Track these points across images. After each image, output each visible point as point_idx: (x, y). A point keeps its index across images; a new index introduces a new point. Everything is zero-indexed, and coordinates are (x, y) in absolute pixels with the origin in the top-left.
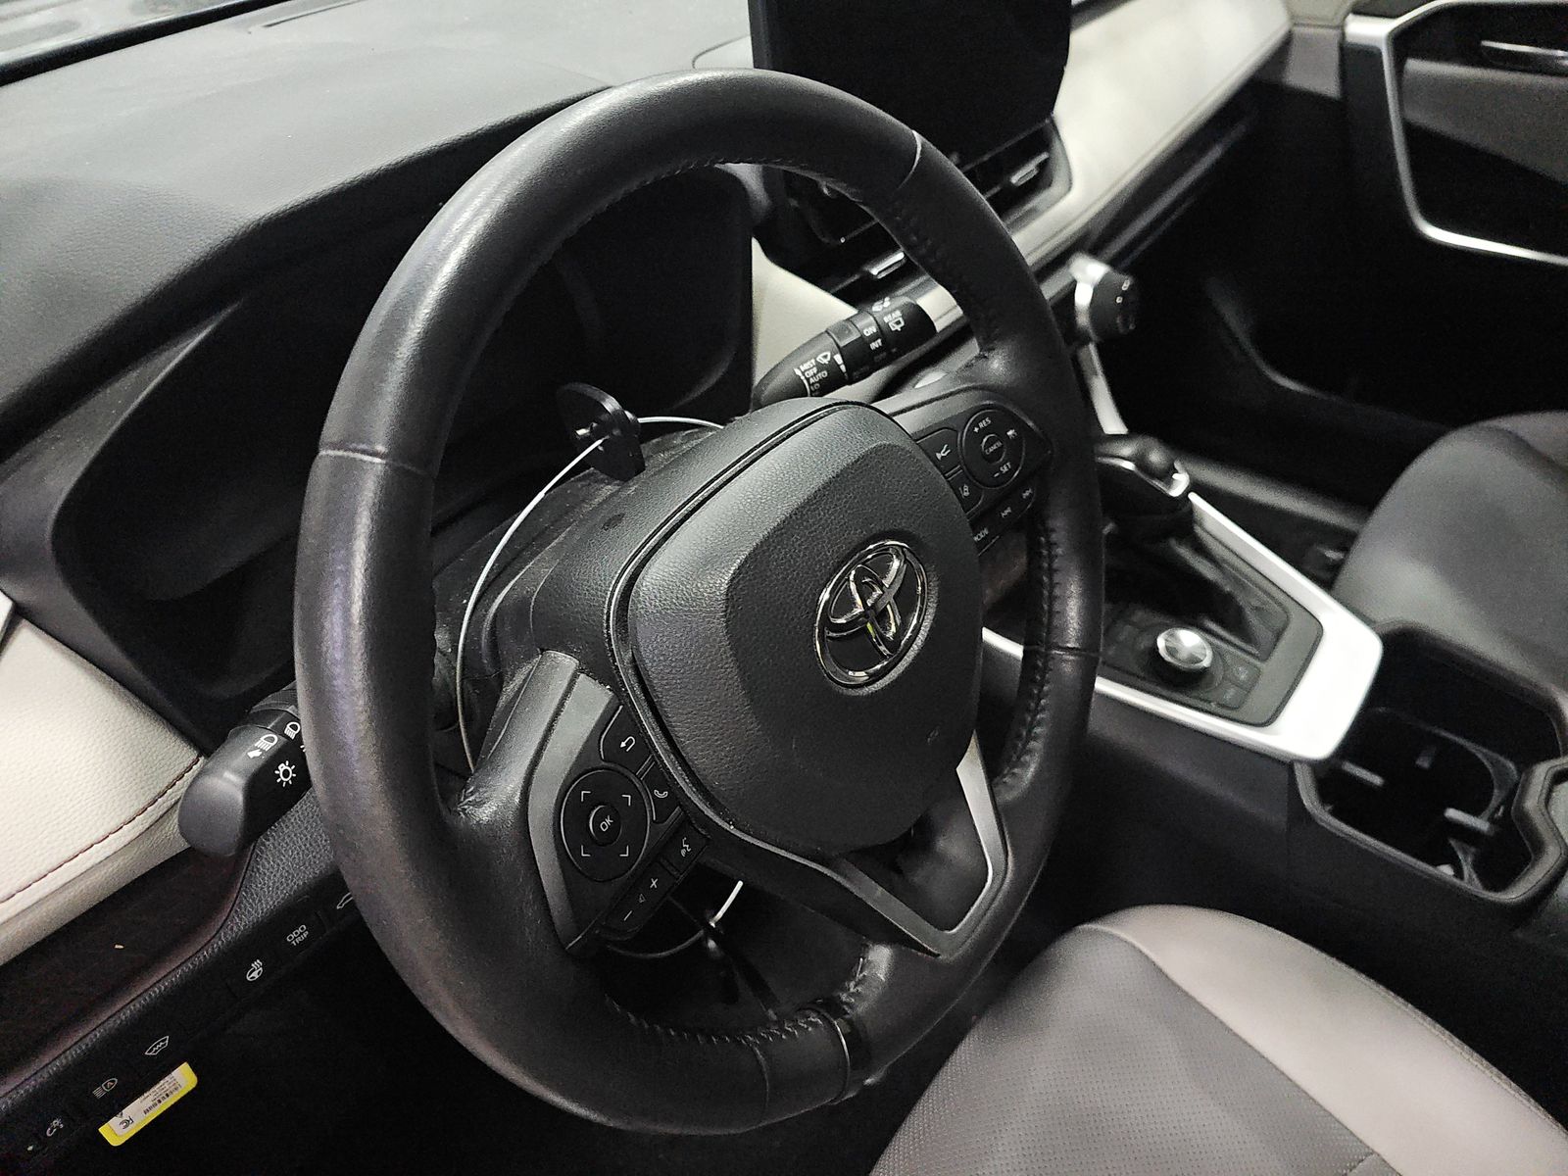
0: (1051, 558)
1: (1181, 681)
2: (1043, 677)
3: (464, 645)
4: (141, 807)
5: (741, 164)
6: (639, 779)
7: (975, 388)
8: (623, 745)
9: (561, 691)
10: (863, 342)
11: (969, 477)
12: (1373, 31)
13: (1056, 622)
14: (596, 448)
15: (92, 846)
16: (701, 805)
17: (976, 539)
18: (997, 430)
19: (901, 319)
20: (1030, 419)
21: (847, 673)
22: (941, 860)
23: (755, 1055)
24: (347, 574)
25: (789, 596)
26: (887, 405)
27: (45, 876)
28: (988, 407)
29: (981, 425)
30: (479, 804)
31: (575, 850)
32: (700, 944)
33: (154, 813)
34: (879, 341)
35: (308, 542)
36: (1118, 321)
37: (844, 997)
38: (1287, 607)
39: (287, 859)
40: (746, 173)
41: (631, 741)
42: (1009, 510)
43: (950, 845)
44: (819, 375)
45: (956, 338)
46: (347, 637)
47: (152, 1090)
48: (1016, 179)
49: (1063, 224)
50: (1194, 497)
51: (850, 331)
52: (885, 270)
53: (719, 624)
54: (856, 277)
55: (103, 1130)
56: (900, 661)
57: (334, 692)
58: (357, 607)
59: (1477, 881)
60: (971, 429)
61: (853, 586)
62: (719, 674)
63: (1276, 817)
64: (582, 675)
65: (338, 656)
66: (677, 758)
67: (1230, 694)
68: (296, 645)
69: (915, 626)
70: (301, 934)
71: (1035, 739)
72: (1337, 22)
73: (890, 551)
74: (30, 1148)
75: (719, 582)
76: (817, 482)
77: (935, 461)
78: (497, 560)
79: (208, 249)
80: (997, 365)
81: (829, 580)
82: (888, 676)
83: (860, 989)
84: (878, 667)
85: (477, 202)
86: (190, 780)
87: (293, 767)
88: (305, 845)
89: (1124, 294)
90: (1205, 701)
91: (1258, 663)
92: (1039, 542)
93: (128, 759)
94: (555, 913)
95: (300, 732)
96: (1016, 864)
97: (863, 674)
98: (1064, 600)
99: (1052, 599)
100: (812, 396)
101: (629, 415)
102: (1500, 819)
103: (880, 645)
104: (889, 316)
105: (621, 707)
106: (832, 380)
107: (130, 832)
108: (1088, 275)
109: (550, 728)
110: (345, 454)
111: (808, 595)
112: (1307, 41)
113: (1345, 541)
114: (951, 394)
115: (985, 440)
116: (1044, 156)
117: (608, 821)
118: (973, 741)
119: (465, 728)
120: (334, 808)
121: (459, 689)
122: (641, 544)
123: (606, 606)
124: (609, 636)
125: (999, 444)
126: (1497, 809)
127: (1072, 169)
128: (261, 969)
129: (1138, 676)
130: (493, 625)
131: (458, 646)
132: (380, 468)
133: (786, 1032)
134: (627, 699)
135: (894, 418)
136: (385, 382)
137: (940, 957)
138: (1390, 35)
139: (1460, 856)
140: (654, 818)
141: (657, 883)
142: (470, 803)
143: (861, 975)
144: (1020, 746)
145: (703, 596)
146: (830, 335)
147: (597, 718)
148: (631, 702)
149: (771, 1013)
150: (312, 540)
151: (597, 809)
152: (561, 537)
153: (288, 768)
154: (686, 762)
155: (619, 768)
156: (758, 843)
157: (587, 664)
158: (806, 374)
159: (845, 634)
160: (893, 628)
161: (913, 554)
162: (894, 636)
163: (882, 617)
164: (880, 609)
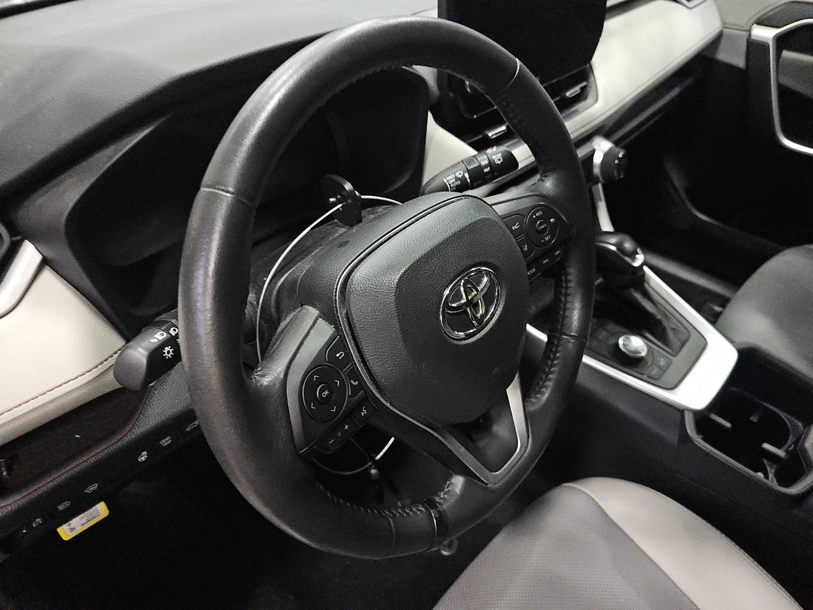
0: (567, 288)
1: (629, 362)
2: (557, 349)
3: (263, 301)
4: (96, 365)
5: (425, 67)
6: (344, 373)
7: (536, 195)
8: (338, 355)
9: (309, 326)
10: (480, 168)
11: (529, 241)
12: (766, 34)
14: (339, 208)
15: (70, 381)
16: (374, 392)
17: (529, 273)
18: (545, 218)
19: (501, 158)
20: (563, 214)
21: (454, 332)
22: (495, 436)
23: (390, 521)
24: (208, 251)
25: (428, 289)
26: (491, 200)
27: (45, 393)
28: (542, 205)
29: (537, 215)
30: (263, 376)
31: (309, 407)
33: (101, 368)
34: (489, 168)
36: (616, 172)
37: (437, 499)
38: (689, 330)
40: (426, 72)
41: (342, 354)
42: (547, 260)
43: (499, 429)
44: (456, 183)
45: (529, 173)
46: (205, 281)
47: (85, 513)
48: (568, 94)
49: (590, 120)
50: (645, 268)
51: (474, 161)
52: (496, 134)
53: (392, 299)
54: (480, 137)
55: (60, 530)
56: (482, 330)
57: (197, 309)
58: (212, 268)
59: (775, 482)
60: (532, 215)
61: (462, 289)
62: (389, 324)
63: (672, 437)
64: (320, 319)
65: (200, 291)
66: (364, 366)
67: (655, 372)
68: (180, 284)
69: (493, 312)
70: (168, 441)
71: (549, 380)
72: (747, 28)
73: (484, 273)
74: (24, 531)
75: (393, 278)
77: (511, 230)
78: (283, 260)
80: (549, 185)
81: (450, 283)
82: (475, 337)
83: (446, 496)
84: (471, 331)
89: (619, 159)
90: (641, 373)
91: (672, 358)
92: (561, 279)
94: (295, 434)
95: (178, 333)
96: (533, 443)
98: (572, 310)
99: (565, 309)
100: (451, 191)
101: (357, 193)
102: (791, 451)
103: (473, 320)
104: (495, 156)
105: (338, 337)
106: (462, 186)
107: (89, 377)
108: (602, 147)
109: (302, 343)
110: (214, 190)
111: (438, 290)
112: (730, 37)
113: (724, 302)
114: (523, 197)
115: (538, 222)
116: (584, 84)
117: (327, 392)
118: (517, 376)
119: (260, 343)
120: (191, 367)
121: (258, 324)
122: (356, 256)
123: (336, 285)
124: (336, 300)
125: (545, 225)
126: (790, 446)
127: (599, 92)
128: (146, 456)
129: (607, 358)
130: (278, 292)
131: (259, 299)
132: (230, 199)
133: (406, 513)
134: (342, 333)
135: (493, 207)
136: (236, 156)
137: (488, 486)
138: (774, 37)
139: (768, 468)
140: (350, 394)
141: (348, 427)
142: (258, 375)
143: (447, 490)
144: (541, 383)
145: (385, 284)
146: (464, 163)
147: (326, 340)
148: (344, 335)
149: (399, 504)
150: (192, 232)
151: (321, 385)
152: (316, 251)
153: (171, 351)
154: (368, 368)
155: (334, 366)
156: (401, 414)
157: (323, 313)
158: (449, 182)
159: (455, 312)
160: (481, 312)
161: (495, 277)
162: (481, 316)
163: (475, 306)
164: (474, 302)
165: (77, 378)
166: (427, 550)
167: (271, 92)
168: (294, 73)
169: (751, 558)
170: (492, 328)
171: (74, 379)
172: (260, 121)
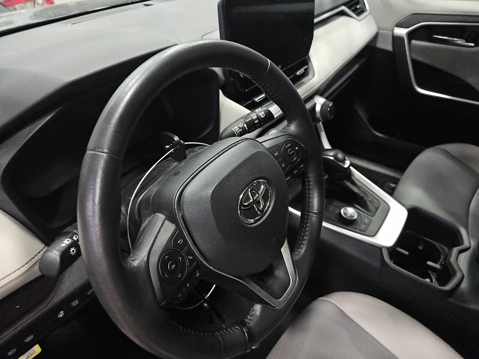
0: (309, 185)
1: (348, 223)
2: (307, 221)
3: (130, 212)
4: (27, 262)
5: (217, 68)
6: (184, 253)
7: (286, 135)
8: (179, 242)
9: (160, 226)
10: (253, 121)
11: (285, 161)
12: (402, 32)
13: (311, 205)
14: (172, 151)
15: (10, 274)
16: (203, 261)
17: (286, 179)
18: (293, 147)
19: (264, 114)
20: (302, 144)
21: (248, 220)
22: (276, 277)
23: (219, 338)
24: (94, 189)
25: (230, 196)
26: (260, 140)
28: (290, 140)
29: (288, 146)
30: (134, 260)
31: (164, 276)
32: (202, 305)
33: (30, 264)
34: (258, 120)
35: (82, 179)
36: (329, 115)
37: (246, 320)
38: (379, 200)
39: (73, 279)
40: (218, 70)
41: (181, 241)
42: (296, 171)
43: (279, 273)
44: (240, 130)
45: (280, 120)
46: (94, 209)
47: (26, 353)
48: (298, 73)
49: (312, 87)
50: (351, 168)
51: (249, 117)
52: (259, 99)
53: (209, 205)
54: (251, 101)
56: (264, 216)
58: (97, 199)
59: (437, 283)
60: (285, 147)
61: (250, 194)
62: (209, 220)
63: (377, 264)
64: (166, 221)
65: (91, 214)
66: (195, 247)
67: (363, 227)
69: (269, 205)
70: (76, 302)
71: (305, 240)
72: (392, 29)
73: (261, 183)
75: (209, 192)
76: (239, 162)
77: (274, 156)
78: (140, 186)
80: (293, 128)
81: (242, 191)
82: (260, 221)
83: (251, 318)
84: (257, 218)
85: (137, 78)
86: (42, 254)
87: (76, 249)
89: (330, 107)
90: (355, 229)
91: (371, 218)
92: (305, 181)
93: (23, 247)
94: (157, 294)
95: (78, 238)
96: (299, 279)
97: (253, 220)
98: (313, 198)
99: (309, 198)
100: (237, 136)
101: (182, 142)
102: (443, 265)
103: (258, 211)
104: (261, 113)
105: (178, 230)
106: (243, 132)
107: (23, 270)
108: (319, 102)
109: (156, 237)
110: (95, 152)
111: (236, 196)
112: (383, 34)
113: (396, 181)
114: (279, 136)
115: (289, 150)
116: (306, 67)
117: (174, 266)
118: (286, 241)
119: (130, 237)
121: (128, 225)
122: (185, 180)
123: (174, 199)
124: (175, 208)
125: (293, 151)
126: (442, 262)
127: (315, 71)
128: (63, 314)
129: (335, 221)
130: (139, 205)
131: (128, 212)
132: (105, 157)
133: (228, 332)
134: (180, 228)
135: (262, 143)
136: (107, 131)
137: (276, 308)
138: (406, 33)
139: (432, 276)
140: (188, 265)
141: (189, 285)
142: (131, 260)
143: (252, 314)
144: (300, 243)
145: (204, 196)
146: (243, 119)
147: (171, 233)
148: (182, 229)
149: (224, 326)
151: (171, 262)
152: (160, 179)
153: (74, 250)
154: (198, 248)
155: (177, 249)
156: (220, 272)
157: (168, 217)
158: (236, 130)
159: (247, 208)
160: (262, 206)
161: (268, 184)
162: (262, 209)
163: (258, 203)
164: (258, 200)
165: (15, 272)
166: (243, 352)
167: (125, 91)
168: (138, 79)
169: (429, 330)
170: (269, 215)
171: (14, 273)
172: (120, 108)
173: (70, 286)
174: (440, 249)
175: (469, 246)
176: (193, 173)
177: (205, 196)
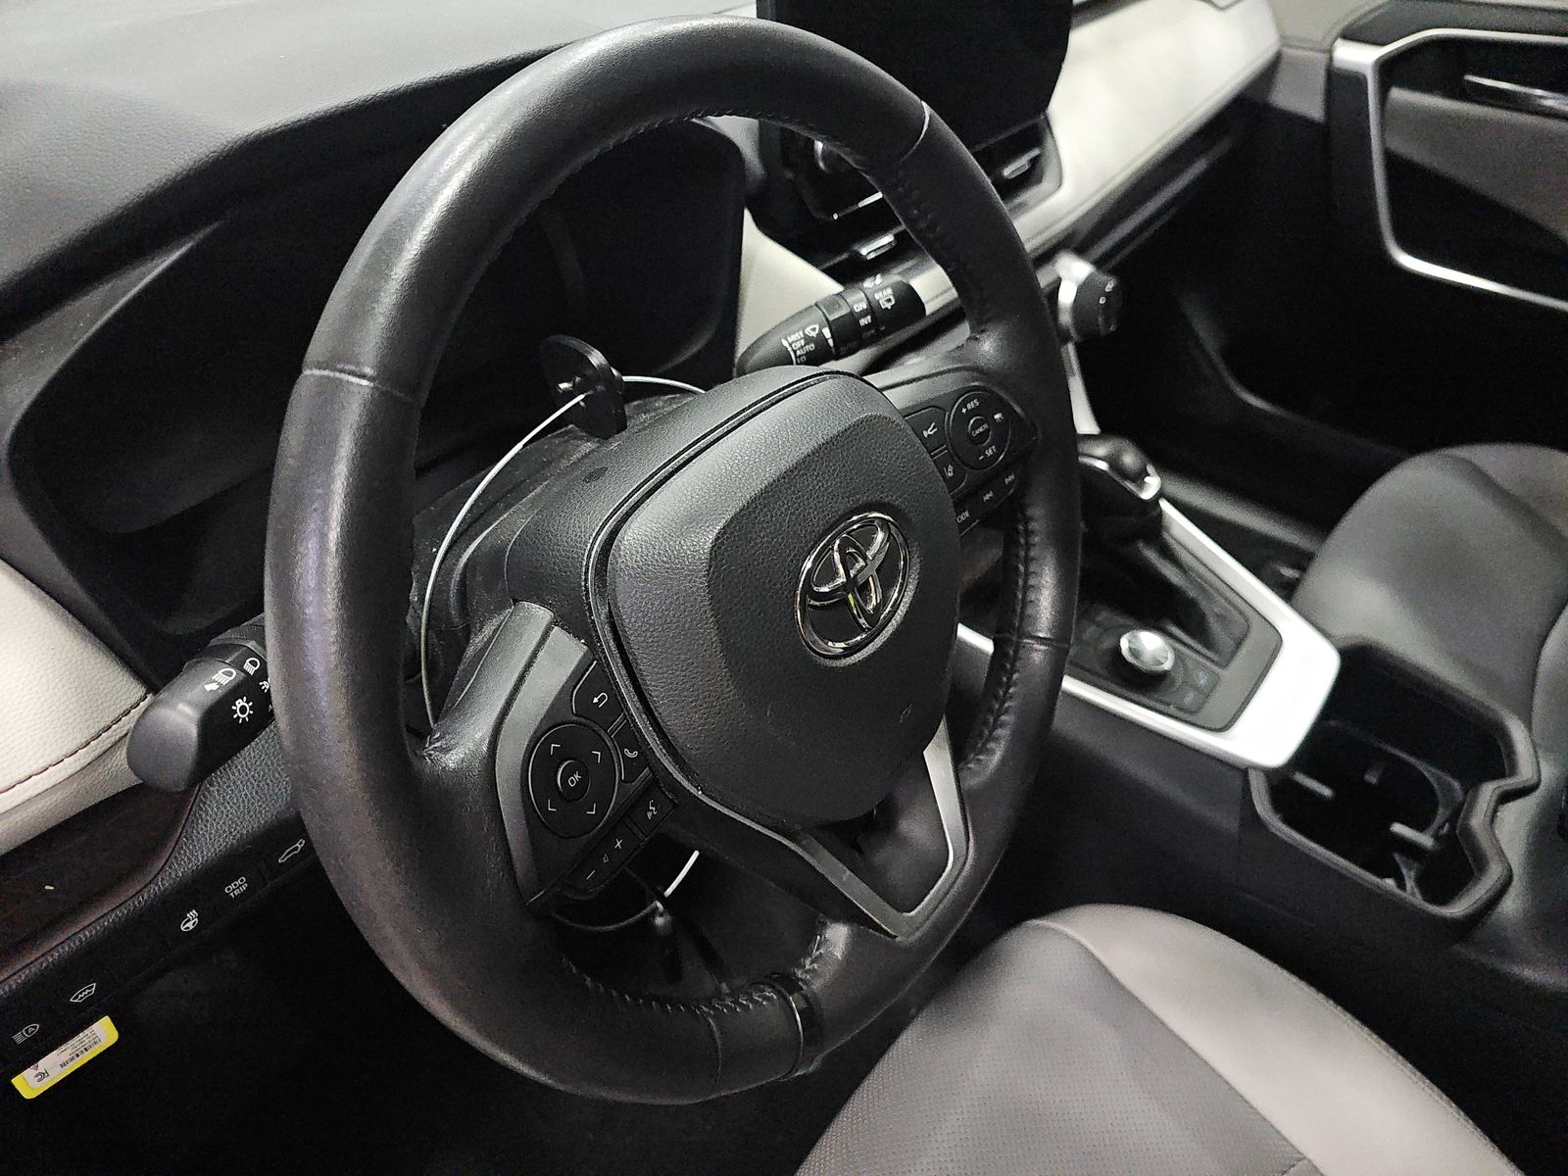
0: (1028, 546)
1: (1140, 682)
2: (1013, 665)
3: (432, 594)
4: (84, 740)
6: (610, 736)
7: (964, 369)
8: (596, 700)
9: (534, 643)
10: (853, 317)
11: (956, 457)
12: (1360, 57)
13: (1029, 611)
14: (578, 403)
15: (30, 777)
16: (671, 769)
17: (957, 520)
18: (984, 412)
19: (892, 297)
20: (1018, 404)
21: (827, 644)
22: (904, 842)
23: (709, 1025)
24: (326, 499)
25: (773, 560)
26: (878, 379)
28: (976, 388)
29: (969, 406)
30: (446, 750)
31: (543, 807)
33: (97, 747)
34: (869, 317)
36: (1100, 321)
37: (799, 973)
38: (1247, 618)
39: (231, 807)
40: (737, 128)
41: (603, 697)
42: (991, 494)
43: (912, 827)
44: (807, 347)
45: (947, 320)
46: (322, 562)
47: (71, 1042)
48: (1008, 172)
50: (1164, 505)
51: (840, 305)
52: (875, 250)
53: (701, 582)
54: (845, 256)
55: (17, 1081)
56: (878, 635)
57: (306, 621)
58: (334, 535)
59: (1419, 896)
60: (959, 409)
61: (837, 556)
62: (698, 634)
63: (1227, 821)
64: (556, 628)
65: (312, 584)
67: (1189, 699)
69: (896, 600)
70: (240, 885)
71: (1002, 725)
72: (1326, 45)
73: (875, 524)
75: (702, 540)
76: (806, 448)
77: (920, 436)
78: (470, 511)
79: (191, 163)
80: (988, 347)
81: (813, 547)
82: (866, 650)
83: (816, 966)
84: (858, 639)
85: (482, 127)
86: (136, 717)
87: (251, 704)
88: (251, 793)
89: (1108, 296)
90: (1162, 702)
91: (1220, 670)
92: (1017, 530)
93: (74, 690)
94: (518, 866)
95: (262, 668)
96: (978, 850)
97: (843, 645)
98: (1037, 588)
99: (1026, 588)
100: (797, 364)
101: (615, 372)
102: (1445, 835)
103: (860, 618)
104: (881, 293)
105: (595, 662)
106: (821, 353)
107: (71, 765)
108: (1072, 274)
109: (521, 679)
110: (331, 374)
111: (792, 561)
112: (1295, 64)
113: (1302, 561)
114: (941, 373)
115: (972, 422)
116: (1035, 152)
117: (577, 776)
118: (942, 723)
119: (428, 679)
120: (297, 743)
123: (585, 559)
124: (587, 588)
125: (985, 426)
126: (1441, 827)
127: (1064, 167)
128: (196, 920)
129: (1099, 676)
130: (464, 572)
131: (424, 595)
132: (367, 391)
133: (741, 1005)
134: (602, 655)
135: (884, 393)
136: (376, 301)
137: (897, 939)
138: (1375, 63)
139: (1404, 871)
140: (623, 777)
141: (621, 844)
142: (435, 749)
143: (818, 953)
144: (986, 733)
145: (686, 554)
146: (820, 309)
147: (570, 671)
148: (606, 657)
149: (725, 988)
150: (291, 461)
151: (566, 763)
152: (538, 490)
153: (245, 705)
155: (589, 722)
156: (725, 811)
157: (562, 617)
158: (793, 345)
159: (827, 603)
160: (874, 602)
161: (896, 527)
162: (874, 609)
163: (864, 588)
164: (861, 581)
165: (46, 769)
166: (784, 1077)
171: (40, 773)
173: (225, 832)
174: (1436, 786)
175: (1533, 782)
176: (652, 477)
177: (688, 552)
